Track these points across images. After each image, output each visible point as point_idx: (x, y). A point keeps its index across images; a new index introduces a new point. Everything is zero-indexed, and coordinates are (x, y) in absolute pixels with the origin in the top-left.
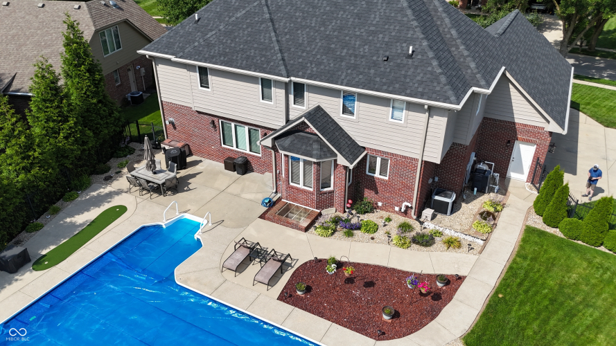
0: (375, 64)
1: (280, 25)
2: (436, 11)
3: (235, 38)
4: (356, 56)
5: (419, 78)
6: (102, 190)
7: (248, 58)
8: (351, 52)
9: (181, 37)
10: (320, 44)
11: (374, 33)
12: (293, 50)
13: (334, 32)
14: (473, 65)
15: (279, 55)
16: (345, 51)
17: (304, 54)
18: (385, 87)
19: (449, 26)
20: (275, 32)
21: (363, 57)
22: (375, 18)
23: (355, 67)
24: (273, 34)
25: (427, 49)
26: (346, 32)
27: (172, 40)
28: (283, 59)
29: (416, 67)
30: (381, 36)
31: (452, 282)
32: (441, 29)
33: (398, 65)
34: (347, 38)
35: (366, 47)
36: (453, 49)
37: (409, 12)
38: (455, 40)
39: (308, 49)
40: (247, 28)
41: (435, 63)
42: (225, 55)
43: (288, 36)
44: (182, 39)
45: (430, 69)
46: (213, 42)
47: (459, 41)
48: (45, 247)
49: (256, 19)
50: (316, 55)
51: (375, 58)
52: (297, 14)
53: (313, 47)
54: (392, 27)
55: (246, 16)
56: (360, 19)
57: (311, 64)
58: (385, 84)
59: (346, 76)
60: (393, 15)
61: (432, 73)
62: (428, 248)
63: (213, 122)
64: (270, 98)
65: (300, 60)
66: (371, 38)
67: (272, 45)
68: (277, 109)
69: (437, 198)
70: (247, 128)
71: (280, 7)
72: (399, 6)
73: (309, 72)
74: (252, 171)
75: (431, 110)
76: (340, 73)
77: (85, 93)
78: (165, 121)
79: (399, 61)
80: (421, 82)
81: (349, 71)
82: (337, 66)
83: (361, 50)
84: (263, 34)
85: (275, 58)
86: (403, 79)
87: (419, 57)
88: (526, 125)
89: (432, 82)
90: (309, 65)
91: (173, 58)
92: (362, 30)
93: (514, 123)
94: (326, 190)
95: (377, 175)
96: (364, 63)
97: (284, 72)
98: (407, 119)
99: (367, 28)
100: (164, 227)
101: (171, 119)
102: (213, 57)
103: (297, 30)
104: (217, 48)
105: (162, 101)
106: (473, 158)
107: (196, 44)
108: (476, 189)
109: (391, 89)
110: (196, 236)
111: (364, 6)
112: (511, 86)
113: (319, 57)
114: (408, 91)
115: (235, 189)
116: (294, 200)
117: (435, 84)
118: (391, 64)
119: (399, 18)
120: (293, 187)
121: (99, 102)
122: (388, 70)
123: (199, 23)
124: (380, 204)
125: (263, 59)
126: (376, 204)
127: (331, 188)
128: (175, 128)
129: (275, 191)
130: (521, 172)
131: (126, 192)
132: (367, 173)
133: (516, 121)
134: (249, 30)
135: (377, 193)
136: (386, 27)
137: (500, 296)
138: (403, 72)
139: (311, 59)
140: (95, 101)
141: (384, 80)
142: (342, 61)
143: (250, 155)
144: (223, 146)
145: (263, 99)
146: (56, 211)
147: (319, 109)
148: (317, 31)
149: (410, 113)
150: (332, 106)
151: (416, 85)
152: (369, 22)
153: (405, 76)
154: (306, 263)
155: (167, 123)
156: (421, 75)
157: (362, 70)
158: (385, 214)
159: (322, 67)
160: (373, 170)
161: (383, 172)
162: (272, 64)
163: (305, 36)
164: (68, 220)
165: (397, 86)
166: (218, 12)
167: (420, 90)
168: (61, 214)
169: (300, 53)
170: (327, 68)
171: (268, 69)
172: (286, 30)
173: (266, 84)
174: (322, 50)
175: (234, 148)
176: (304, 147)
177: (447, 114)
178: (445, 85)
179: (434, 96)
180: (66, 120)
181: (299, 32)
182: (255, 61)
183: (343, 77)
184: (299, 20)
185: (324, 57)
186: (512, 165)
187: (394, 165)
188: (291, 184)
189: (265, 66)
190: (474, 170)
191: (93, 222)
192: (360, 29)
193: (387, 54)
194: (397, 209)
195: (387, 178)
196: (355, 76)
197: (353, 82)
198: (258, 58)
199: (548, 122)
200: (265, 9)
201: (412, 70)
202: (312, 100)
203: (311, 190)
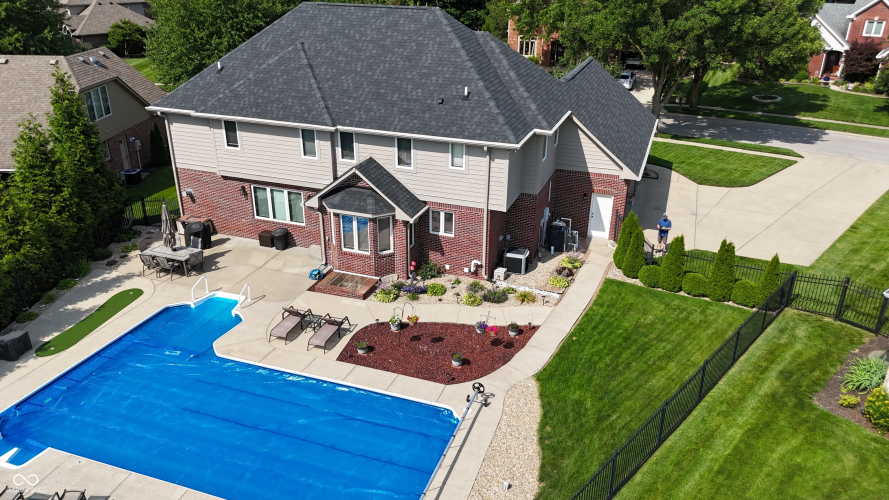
0: (430, 108)
1: (321, 71)
2: (493, 52)
3: (268, 86)
4: (408, 101)
5: (476, 119)
6: (106, 275)
7: (285, 108)
8: (402, 96)
9: (202, 88)
10: (367, 89)
11: (427, 76)
12: (337, 97)
13: (383, 75)
14: (533, 107)
15: (322, 103)
16: (396, 95)
17: (351, 101)
18: (442, 131)
19: (507, 67)
20: (315, 79)
21: (416, 101)
22: (426, 60)
23: (408, 112)
24: (313, 81)
25: (483, 90)
26: (396, 75)
27: (190, 93)
28: (327, 107)
29: (473, 109)
30: (434, 78)
31: (525, 333)
32: (499, 71)
33: (454, 108)
34: (398, 82)
35: (419, 90)
36: (513, 91)
37: (463, 53)
38: (514, 82)
39: (355, 95)
40: (282, 75)
41: (492, 103)
42: (257, 106)
43: (330, 83)
44: (202, 91)
45: (487, 109)
46: (241, 93)
47: (518, 83)
48: (47, 335)
49: (292, 65)
50: (364, 101)
51: (429, 102)
52: (340, 59)
53: (360, 92)
54: (445, 69)
55: (279, 63)
56: (410, 61)
57: (359, 111)
58: (441, 127)
59: (399, 122)
60: (445, 56)
61: (489, 114)
62: (501, 305)
63: (243, 188)
64: (313, 154)
65: (347, 108)
66: (423, 81)
67: (313, 93)
68: (323, 165)
69: (509, 255)
70: (286, 192)
71: (319, 51)
72: (452, 46)
73: (357, 119)
74: (294, 245)
75: (492, 153)
76: (392, 119)
77: (79, 160)
78: (180, 192)
79: (455, 103)
80: (479, 124)
81: (402, 116)
82: (388, 111)
83: (414, 93)
84: (301, 82)
85: (317, 106)
86: (460, 122)
87: (476, 98)
88: (600, 175)
89: (490, 123)
90: (357, 112)
91: (192, 113)
92: (414, 73)
93: (588, 173)
94: (385, 253)
95: (442, 233)
96: (417, 107)
97: (329, 121)
98: (468, 165)
99: (418, 70)
100: (193, 306)
101: (189, 190)
102: (242, 109)
103: (341, 76)
104: (246, 99)
105: (176, 168)
106: (547, 213)
107: (221, 96)
108: (553, 248)
109: (448, 132)
110: (234, 312)
111: (415, 48)
112: (580, 132)
113: (367, 103)
114: (466, 134)
115: (275, 264)
116: (348, 269)
117: (493, 125)
118: (447, 106)
119: (453, 59)
120: (346, 253)
121: (96, 171)
122: (444, 113)
123: (223, 72)
124: (447, 267)
125: (303, 108)
126: (444, 267)
127: (391, 251)
128: (193, 201)
129: (324, 262)
130: (603, 230)
131: (139, 276)
132: (431, 232)
133: (590, 171)
134: (285, 77)
135: (443, 254)
136: (439, 69)
137: (574, 338)
138: (460, 115)
139: (359, 105)
140: (91, 169)
141: (440, 124)
142: (393, 107)
143: (291, 225)
144: (256, 217)
145: (305, 154)
146: (52, 300)
147: (371, 161)
148: (363, 76)
149: (471, 158)
150: (387, 157)
151: (474, 127)
152: (421, 64)
153: (462, 119)
154: (366, 327)
155: (184, 194)
156: (479, 116)
157: (416, 114)
158: (453, 277)
159: (372, 113)
160: (437, 229)
161: (447, 230)
162: (314, 113)
163: (350, 81)
164: (70, 307)
165: (454, 128)
166: (245, 60)
167: (478, 131)
168: (58, 302)
169: (345, 100)
170: (378, 114)
171: (310, 119)
172: (328, 76)
173: (308, 136)
174: (370, 96)
175: (271, 219)
176: (357, 203)
177: (508, 156)
178: (503, 125)
179: (493, 136)
180: (58, 190)
181: (343, 77)
182: (293, 111)
183: (396, 123)
184: (342, 65)
185: (373, 103)
186: (592, 222)
187: (460, 218)
188: (344, 250)
189: (306, 115)
190: (550, 227)
191: (102, 306)
192: (411, 72)
193: (442, 96)
194: (466, 270)
195: (452, 236)
196: (408, 121)
197: (408, 128)
198: (298, 107)
199: (622, 168)
200: (302, 54)
201: (469, 112)
202: (362, 152)
203: (368, 253)
